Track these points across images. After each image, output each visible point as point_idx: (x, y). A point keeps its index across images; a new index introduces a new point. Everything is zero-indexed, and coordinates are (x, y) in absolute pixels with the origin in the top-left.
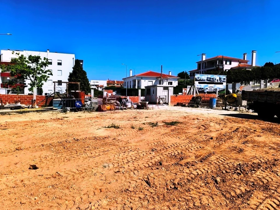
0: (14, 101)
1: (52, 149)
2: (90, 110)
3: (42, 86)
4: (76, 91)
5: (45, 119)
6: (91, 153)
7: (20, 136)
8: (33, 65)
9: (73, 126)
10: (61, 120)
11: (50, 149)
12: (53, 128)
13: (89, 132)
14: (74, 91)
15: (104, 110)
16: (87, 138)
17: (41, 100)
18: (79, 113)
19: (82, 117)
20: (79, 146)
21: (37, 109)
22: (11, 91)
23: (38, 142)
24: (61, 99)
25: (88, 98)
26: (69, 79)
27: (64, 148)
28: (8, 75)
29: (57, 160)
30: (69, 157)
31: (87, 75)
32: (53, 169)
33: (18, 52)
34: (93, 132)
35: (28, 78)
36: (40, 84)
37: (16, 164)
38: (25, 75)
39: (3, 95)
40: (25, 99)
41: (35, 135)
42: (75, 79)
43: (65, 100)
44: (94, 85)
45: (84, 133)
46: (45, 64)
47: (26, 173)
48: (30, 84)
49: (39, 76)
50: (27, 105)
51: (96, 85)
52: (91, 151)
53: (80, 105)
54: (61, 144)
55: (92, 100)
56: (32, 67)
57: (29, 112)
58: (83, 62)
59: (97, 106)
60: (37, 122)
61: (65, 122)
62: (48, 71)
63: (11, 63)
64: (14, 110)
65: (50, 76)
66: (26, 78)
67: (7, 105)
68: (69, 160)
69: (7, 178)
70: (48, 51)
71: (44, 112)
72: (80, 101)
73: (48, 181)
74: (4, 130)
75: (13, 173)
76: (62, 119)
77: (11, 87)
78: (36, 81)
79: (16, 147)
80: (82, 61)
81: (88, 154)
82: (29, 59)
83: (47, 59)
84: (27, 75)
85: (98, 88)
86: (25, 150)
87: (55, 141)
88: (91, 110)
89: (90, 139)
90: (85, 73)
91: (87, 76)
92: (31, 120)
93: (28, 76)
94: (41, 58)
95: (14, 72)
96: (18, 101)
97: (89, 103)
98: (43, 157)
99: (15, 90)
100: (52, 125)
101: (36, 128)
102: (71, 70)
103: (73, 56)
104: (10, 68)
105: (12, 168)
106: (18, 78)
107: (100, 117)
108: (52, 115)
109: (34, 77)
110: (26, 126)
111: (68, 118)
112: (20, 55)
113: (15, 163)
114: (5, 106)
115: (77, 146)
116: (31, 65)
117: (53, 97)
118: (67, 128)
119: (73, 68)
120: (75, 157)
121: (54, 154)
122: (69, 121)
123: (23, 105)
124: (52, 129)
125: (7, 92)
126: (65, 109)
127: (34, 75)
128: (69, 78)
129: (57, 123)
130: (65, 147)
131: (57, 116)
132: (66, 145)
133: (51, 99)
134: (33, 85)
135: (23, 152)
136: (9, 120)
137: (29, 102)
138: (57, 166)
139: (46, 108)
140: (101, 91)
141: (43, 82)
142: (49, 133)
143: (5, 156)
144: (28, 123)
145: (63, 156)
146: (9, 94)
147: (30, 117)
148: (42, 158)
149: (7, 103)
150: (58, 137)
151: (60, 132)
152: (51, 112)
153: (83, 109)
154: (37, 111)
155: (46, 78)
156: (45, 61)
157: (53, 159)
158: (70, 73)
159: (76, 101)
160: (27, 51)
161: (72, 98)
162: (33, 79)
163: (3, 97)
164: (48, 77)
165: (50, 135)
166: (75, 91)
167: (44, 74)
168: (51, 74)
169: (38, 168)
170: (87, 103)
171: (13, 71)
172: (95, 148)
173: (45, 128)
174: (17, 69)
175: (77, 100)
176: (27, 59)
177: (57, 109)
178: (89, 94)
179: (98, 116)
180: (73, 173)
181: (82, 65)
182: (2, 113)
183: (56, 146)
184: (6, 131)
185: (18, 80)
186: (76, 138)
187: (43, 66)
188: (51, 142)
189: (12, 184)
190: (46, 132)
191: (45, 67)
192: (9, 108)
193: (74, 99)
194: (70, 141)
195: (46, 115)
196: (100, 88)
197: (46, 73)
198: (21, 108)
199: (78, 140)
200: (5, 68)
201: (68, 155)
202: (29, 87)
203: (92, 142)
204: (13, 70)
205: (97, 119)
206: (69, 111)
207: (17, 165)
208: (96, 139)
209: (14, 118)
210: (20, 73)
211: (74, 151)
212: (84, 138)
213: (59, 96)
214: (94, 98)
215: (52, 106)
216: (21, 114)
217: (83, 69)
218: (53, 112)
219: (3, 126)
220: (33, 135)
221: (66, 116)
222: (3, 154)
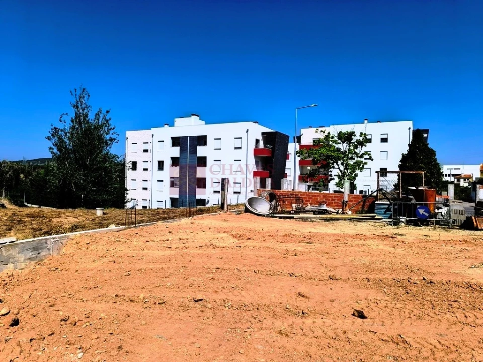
0: (318, 202)
1: (385, 289)
2: (447, 224)
3: (355, 179)
4: (419, 188)
5: (364, 233)
6: (466, 317)
7: (332, 257)
8: (343, 147)
9: (416, 252)
10: (391, 239)
11: (382, 288)
12: (380, 251)
13: (452, 271)
14: (414, 188)
15: (480, 228)
16: (451, 281)
17: (355, 201)
18: (424, 230)
19: (431, 238)
20: (435, 295)
21: (349, 215)
22: (312, 187)
23: (360, 271)
24: (389, 201)
25: (441, 200)
26: (400, 166)
27: (407, 293)
28: (309, 163)
29: (396, 312)
30: (419, 312)
31: (436, 157)
32: (392, 327)
33: (323, 129)
34: (463, 272)
35: (336, 167)
36: (353, 175)
37: (332, 301)
38: (332, 162)
39: (303, 192)
40: (332, 200)
41: (353, 260)
42: (411, 165)
43: (397, 203)
44: (449, 176)
45: (443, 271)
46: (361, 144)
47: (349, 321)
48: (338, 176)
49: (351, 162)
50: (335, 209)
51: (453, 175)
52: (464, 311)
53: (427, 215)
54: (398, 282)
55: (452, 205)
56: (342, 150)
57: (338, 219)
58: (427, 133)
59: (463, 218)
60: (352, 237)
61: (400, 244)
62: (366, 153)
63: (314, 145)
64: (318, 216)
65: (369, 162)
66: (333, 167)
67: (309, 207)
68: (420, 318)
69: (324, 320)
70: (366, 121)
71: (360, 222)
72: (426, 207)
73: (386, 346)
74: (308, 244)
75: (330, 316)
76: (393, 238)
77: (312, 180)
78: (347, 170)
79: (329, 274)
80: (426, 131)
81: (457, 314)
82: (338, 138)
83: (365, 134)
84: (334, 162)
85: (459, 180)
86: (342, 282)
87: (388, 276)
88: (449, 225)
89: (457, 285)
90: (432, 153)
91: (436, 159)
92: (343, 233)
93: (335, 164)
94: (355, 134)
95: (317, 159)
96: (323, 202)
97: (444, 210)
98: (373, 301)
99: (317, 186)
100: (377, 246)
101: (352, 248)
102: (405, 150)
103: (409, 124)
104: (312, 153)
105: (327, 305)
106: (321, 168)
107: (472, 241)
108: (374, 228)
109: (344, 165)
110: (338, 242)
111: (403, 237)
112: (326, 134)
113: (331, 299)
114: (307, 208)
115: (431, 294)
116: (340, 146)
117: (376, 197)
118: (405, 257)
119: (409, 145)
120: (432, 315)
121: (391, 300)
122: (406, 243)
123: (330, 209)
124: (379, 253)
125: (307, 188)
126: (397, 219)
127: (344, 161)
128: (401, 163)
129: (385, 243)
130: (409, 292)
131: (383, 231)
132: (410, 288)
133: (371, 200)
134: (341, 177)
135: (339, 284)
136: (313, 230)
137: (337, 205)
138: (397, 323)
139: (363, 215)
140: (467, 186)
141: (357, 172)
142: (374, 259)
143: (316, 284)
144: (339, 238)
145: (407, 307)
146: (310, 191)
147: (341, 227)
148: (370, 302)
149: (309, 204)
150: (391, 268)
151: (394, 261)
152: (372, 223)
153: (431, 222)
154: (350, 219)
155: (361, 166)
156: (361, 139)
157: (390, 307)
158: (403, 154)
159: (418, 206)
160: (335, 126)
161: (411, 199)
162: (342, 168)
163: (304, 195)
164: (366, 164)
165: (377, 263)
166: (417, 188)
167: (359, 159)
168: (371, 159)
169: (366, 318)
170: (440, 210)
171: (315, 158)
172: (474, 308)
173: (367, 249)
174: (322, 153)
175: (419, 204)
176: (336, 138)
177: (383, 219)
178: (444, 193)
179: (468, 240)
180: (430, 347)
181: (427, 137)
182: (303, 219)
183: (390, 286)
184: (312, 246)
185: (321, 170)
186: (428, 277)
187: (359, 146)
188: (380, 276)
189: (330, 333)
190: (369, 258)
191: (362, 147)
192: (312, 211)
193: (414, 201)
194: (418, 282)
195: (365, 227)
196: (465, 180)
197: (362, 158)
198: (327, 212)
199: (431, 282)
200: (306, 153)
201: (417, 307)
202: (336, 180)
203: (465, 293)
204: (316, 156)
205: (466, 245)
206: (403, 224)
207: (334, 304)
208: (471, 288)
209: (318, 227)
210: (325, 160)
211: (426, 303)
212: (444, 282)
213: (385, 196)
214: (454, 200)
215: (374, 213)
216: (327, 222)
217: (429, 146)
218: (376, 222)
219: (307, 238)
220: (350, 259)
221: (400, 233)
222: (313, 281)
